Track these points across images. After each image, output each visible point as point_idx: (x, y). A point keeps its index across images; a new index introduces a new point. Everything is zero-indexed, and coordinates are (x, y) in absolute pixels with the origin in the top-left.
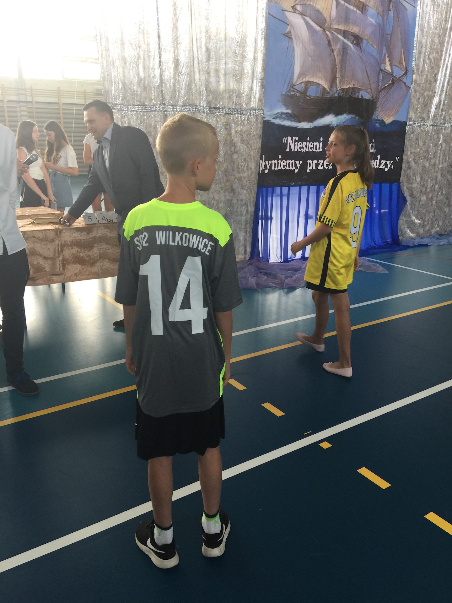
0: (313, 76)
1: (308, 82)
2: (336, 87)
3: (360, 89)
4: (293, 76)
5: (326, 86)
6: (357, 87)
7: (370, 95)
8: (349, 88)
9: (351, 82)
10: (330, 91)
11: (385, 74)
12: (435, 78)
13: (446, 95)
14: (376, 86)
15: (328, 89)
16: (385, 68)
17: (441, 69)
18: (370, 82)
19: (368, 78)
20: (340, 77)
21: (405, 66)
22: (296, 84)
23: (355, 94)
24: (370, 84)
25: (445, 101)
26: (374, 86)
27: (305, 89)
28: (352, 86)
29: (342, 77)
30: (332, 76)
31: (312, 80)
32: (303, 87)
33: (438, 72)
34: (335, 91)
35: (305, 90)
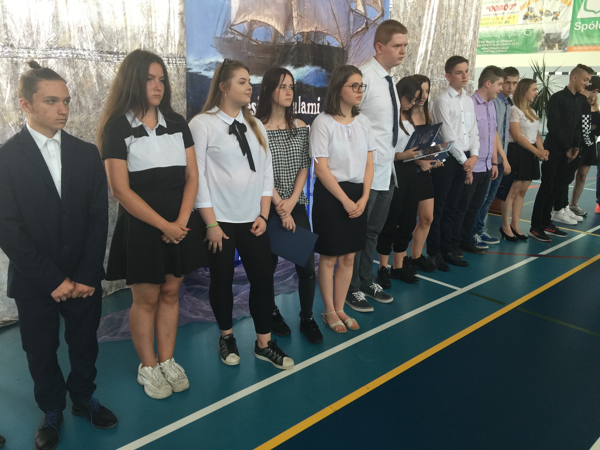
0: (259, 14)
1: (252, 21)
2: (294, 31)
3: (325, 33)
4: (230, 12)
5: (279, 28)
6: (320, 30)
7: (340, 42)
8: (311, 31)
9: (313, 24)
10: (285, 35)
11: (358, 16)
12: (419, 23)
13: (433, 43)
14: (346, 31)
15: (281, 32)
16: (356, 8)
17: (426, 12)
18: (337, 25)
19: (335, 19)
20: (297, 17)
21: (381, 7)
22: (235, 24)
23: (319, 40)
24: (338, 27)
25: (432, 50)
26: (343, 30)
27: (249, 31)
28: (315, 29)
29: (301, 16)
30: (287, 15)
31: (258, 18)
32: (246, 28)
33: (423, 15)
34: (292, 35)
35: (248, 33)
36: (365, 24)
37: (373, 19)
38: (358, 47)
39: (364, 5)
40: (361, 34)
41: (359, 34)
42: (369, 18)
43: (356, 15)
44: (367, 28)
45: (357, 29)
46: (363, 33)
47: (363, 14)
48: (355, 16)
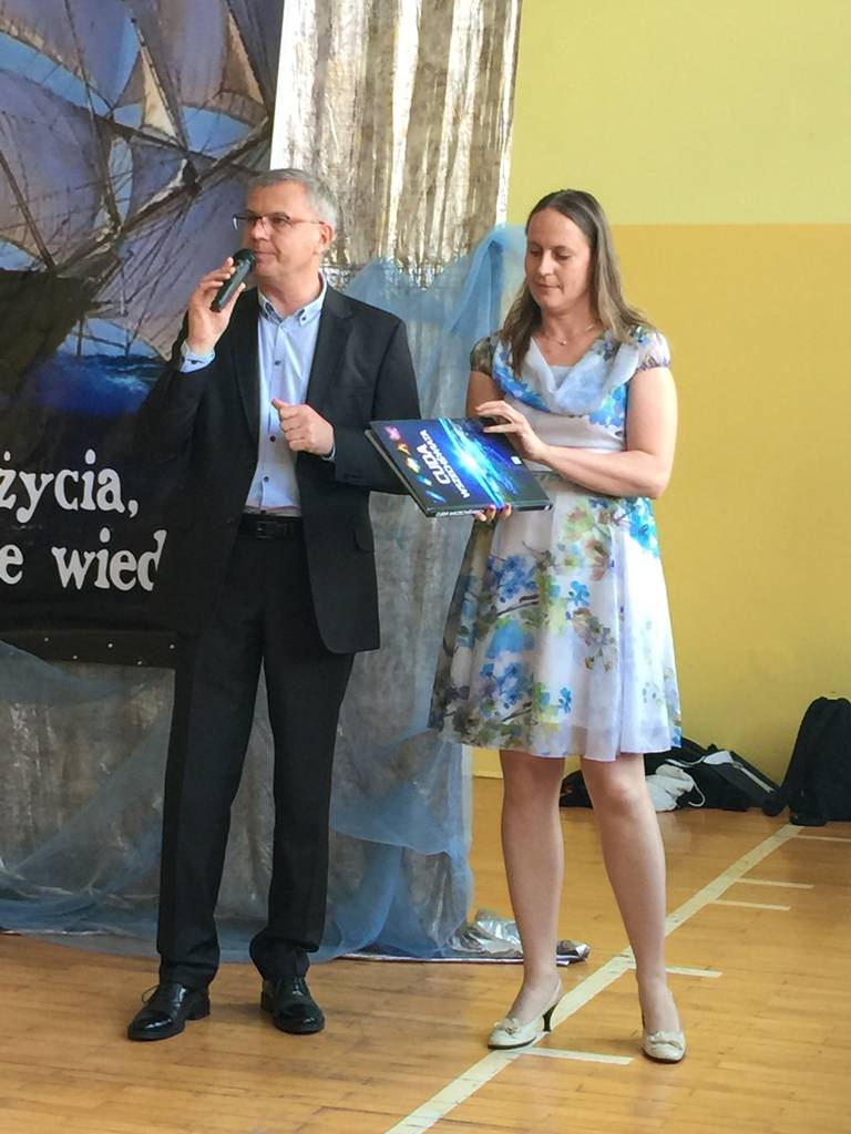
36: (180, 175)
37: (219, 155)
38: (158, 262)
39: (173, 108)
40: (170, 213)
41: (159, 211)
42: (198, 150)
43: (143, 147)
44: (191, 187)
45: (152, 195)
46: (177, 208)
47: (172, 138)
48: (138, 149)
